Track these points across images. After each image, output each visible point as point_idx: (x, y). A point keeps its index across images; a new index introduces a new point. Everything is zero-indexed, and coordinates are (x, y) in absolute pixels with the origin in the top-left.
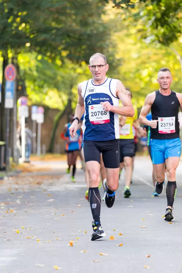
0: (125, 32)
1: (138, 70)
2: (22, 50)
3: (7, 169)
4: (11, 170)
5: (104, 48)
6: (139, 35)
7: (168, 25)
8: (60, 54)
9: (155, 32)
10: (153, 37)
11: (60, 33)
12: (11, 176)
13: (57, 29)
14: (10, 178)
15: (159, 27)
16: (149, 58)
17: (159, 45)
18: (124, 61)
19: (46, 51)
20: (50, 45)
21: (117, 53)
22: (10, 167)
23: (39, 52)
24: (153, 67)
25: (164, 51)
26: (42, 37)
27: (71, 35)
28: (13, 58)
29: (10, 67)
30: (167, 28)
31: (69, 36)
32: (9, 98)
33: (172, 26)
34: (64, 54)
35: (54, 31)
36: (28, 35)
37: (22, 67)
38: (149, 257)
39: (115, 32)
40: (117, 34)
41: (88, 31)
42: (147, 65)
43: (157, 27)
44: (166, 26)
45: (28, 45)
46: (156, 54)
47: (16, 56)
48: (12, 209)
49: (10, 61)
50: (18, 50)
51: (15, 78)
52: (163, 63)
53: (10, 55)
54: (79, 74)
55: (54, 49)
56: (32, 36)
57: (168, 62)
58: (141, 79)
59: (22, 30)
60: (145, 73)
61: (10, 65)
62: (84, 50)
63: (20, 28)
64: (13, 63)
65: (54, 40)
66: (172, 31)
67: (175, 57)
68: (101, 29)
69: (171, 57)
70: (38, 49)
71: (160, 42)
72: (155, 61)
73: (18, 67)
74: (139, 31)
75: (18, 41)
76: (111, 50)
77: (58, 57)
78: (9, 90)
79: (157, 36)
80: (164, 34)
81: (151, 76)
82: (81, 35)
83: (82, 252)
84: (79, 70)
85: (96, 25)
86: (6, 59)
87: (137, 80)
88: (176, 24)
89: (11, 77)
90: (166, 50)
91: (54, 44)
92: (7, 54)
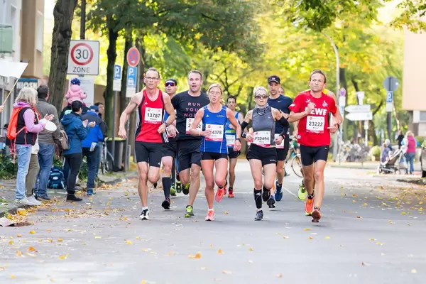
0: (270, 13)
1: (284, 59)
2: (149, 31)
3: (126, 169)
4: (130, 171)
5: (246, 32)
6: (286, 18)
7: (320, 6)
8: (193, 37)
9: (305, 13)
10: (302, 21)
11: (193, 12)
12: (130, 178)
13: (190, 7)
14: (129, 180)
15: (310, 10)
16: (298, 44)
17: (309, 30)
18: (268, 48)
19: (176, 32)
20: (181, 26)
21: (260, 37)
22: (130, 167)
23: (169, 34)
24: (302, 55)
25: (316, 37)
26: (173, 16)
27: (207, 14)
28: (137, 40)
29: (134, 50)
30: (319, 11)
31: (203, 16)
32: (130, 86)
33: (325, 8)
34: (198, 36)
35: (186, 10)
36: (155, 13)
37: (147, 51)
38: (281, 276)
39: (258, 12)
40: (260, 15)
41: (227, 11)
42: (295, 53)
43: (307, 8)
44: (317, 8)
45: (156, 24)
46: (305, 40)
47: (141, 37)
48: (126, 216)
49: (134, 43)
50: (144, 31)
51: (138, 62)
52: (315, 51)
53: (134, 36)
54: (216, 61)
55: (185, 30)
56: (160, 15)
57: (320, 49)
58: (287, 68)
59: (148, 7)
60: (293, 62)
61: (134, 47)
62: (222, 33)
63: (147, 5)
64: (137, 46)
65: (186, 20)
66: (324, 13)
67: (328, 44)
68: (242, 9)
69: (324, 45)
70: (166, 29)
71: (310, 25)
72: (305, 48)
73: (143, 51)
74: (286, 12)
75: (144, 19)
76: (252, 33)
77: (190, 40)
78: (131, 76)
79: (306, 18)
80: (315, 17)
81: (299, 65)
82: (218, 16)
83: (203, 268)
84: (215, 57)
85: (236, 4)
86: (129, 40)
87: (284, 70)
88: (330, 6)
89: (134, 62)
90: (317, 35)
91: (186, 24)
92: (131, 35)
